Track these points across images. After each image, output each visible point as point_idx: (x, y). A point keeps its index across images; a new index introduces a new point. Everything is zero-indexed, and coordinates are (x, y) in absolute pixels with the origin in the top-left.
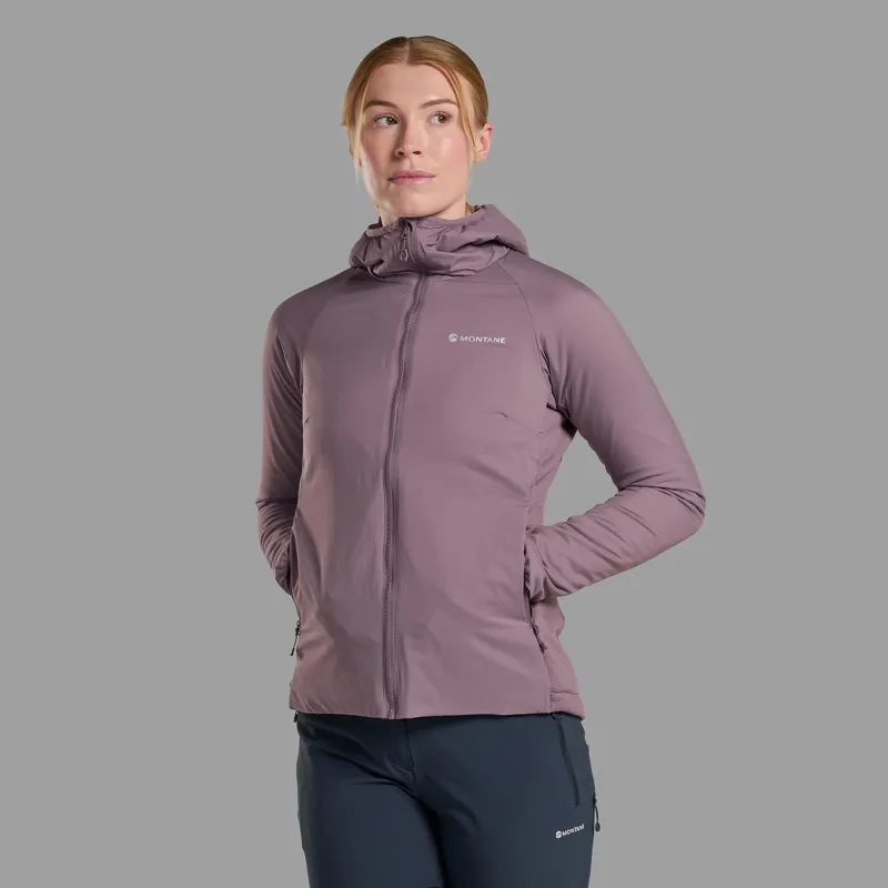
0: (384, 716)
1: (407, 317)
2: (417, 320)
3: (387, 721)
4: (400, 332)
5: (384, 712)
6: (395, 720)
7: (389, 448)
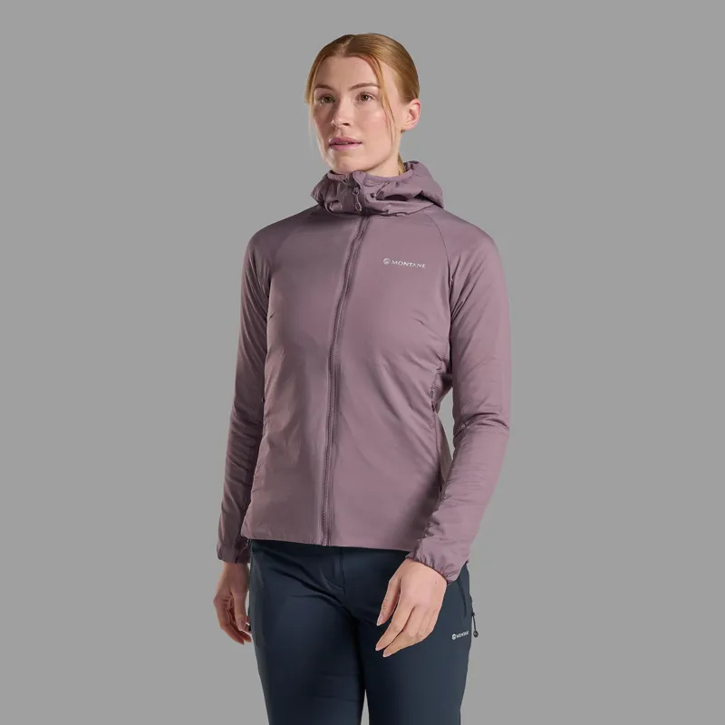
0: (319, 543)
1: (353, 244)
2: (360, 247)
3: (320, 547)
4: (347, 254)
5: (319, 540)
6: (327, 547)
7: (334, 340)
